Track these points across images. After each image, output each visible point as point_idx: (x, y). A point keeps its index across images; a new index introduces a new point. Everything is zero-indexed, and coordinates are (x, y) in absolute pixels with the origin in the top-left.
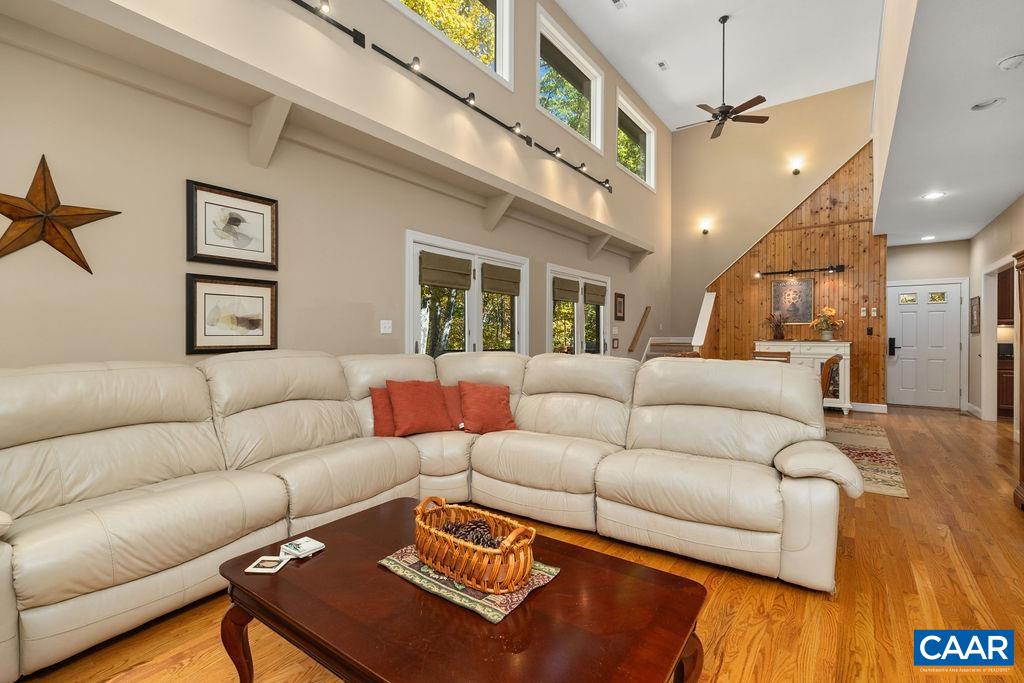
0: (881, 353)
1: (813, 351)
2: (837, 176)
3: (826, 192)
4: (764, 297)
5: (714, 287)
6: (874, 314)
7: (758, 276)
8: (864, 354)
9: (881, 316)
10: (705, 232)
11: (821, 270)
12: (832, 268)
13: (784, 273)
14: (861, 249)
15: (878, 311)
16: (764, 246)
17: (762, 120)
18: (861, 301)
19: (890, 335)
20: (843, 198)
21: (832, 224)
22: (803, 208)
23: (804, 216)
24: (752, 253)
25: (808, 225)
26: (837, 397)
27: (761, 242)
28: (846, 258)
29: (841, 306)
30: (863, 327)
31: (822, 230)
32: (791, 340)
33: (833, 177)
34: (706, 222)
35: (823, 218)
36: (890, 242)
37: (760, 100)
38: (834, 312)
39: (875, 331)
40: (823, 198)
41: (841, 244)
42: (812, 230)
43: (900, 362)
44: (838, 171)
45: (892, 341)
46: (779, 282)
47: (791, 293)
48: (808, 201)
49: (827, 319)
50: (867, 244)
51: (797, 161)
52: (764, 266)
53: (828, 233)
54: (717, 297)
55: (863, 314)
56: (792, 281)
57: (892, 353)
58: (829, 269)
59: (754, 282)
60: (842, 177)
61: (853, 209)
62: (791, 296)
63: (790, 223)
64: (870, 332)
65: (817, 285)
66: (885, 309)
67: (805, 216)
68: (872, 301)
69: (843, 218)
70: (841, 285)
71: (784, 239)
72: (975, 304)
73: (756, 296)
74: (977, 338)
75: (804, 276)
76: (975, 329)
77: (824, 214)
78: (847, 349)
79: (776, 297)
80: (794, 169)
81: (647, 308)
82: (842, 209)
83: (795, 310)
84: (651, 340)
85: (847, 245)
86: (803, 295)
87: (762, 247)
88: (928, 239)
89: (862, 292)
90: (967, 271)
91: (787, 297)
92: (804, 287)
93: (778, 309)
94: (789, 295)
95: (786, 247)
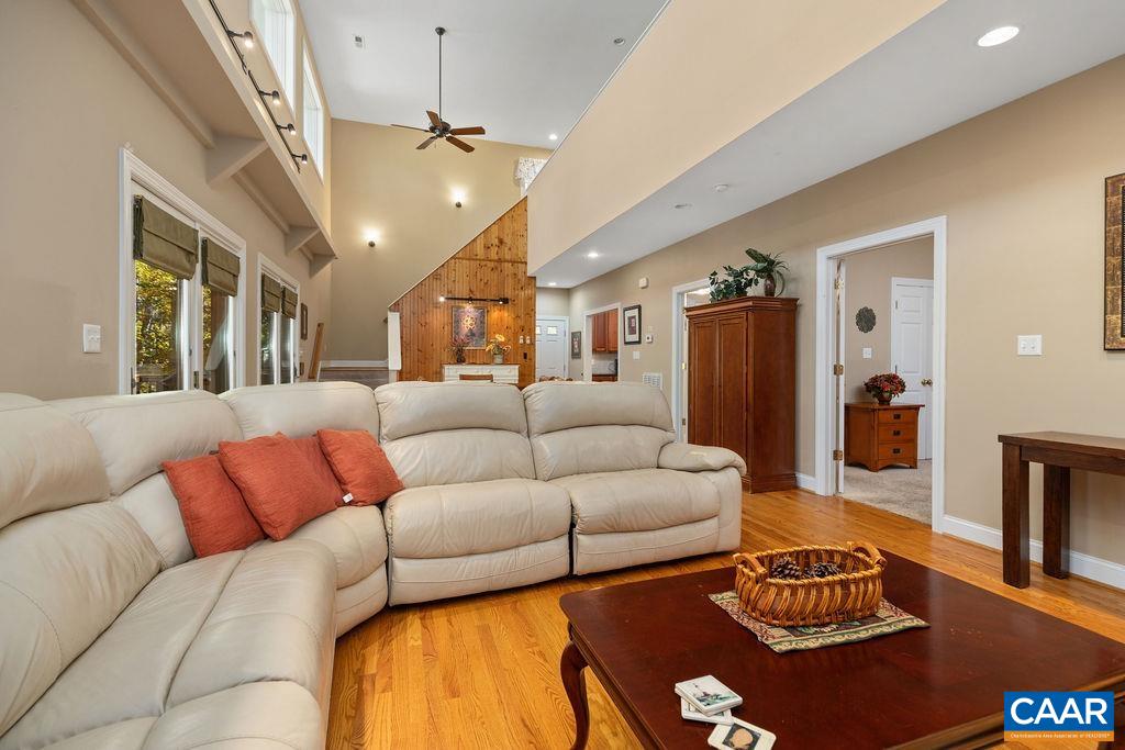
0: (532, 374)
2: (503, 220)
3: (495, 232)
4: (447, 321)
5: (396, 307)
6: (528, 342)
7: (442, 299)
9: (533, 344)
10: (372, 245)
11: (492, 300)
12: (500, 300)
13: (462, 299)
14: (520, 287)
15: (530, 340)
16: (446, 270)
17: (468, 149)
18: (520, 331)
20: (507, 240)
21: (500, 261)
22: (478, 241)
24: (436, 276)
25: (482, 258)
27: (443, 266)
28: (510, 292)
29: (507, 334)
30: (521, 353)
31: (492, 265)
33: (500, 219)
34: (372, 234)
35: (493, 254)
36: (538, 284)
37: (480, 131)
38: (503, 339)
39: (528, 356)
40: (493, 236)
41: (506, 279)
42: (485, 263)
46: (459, 307)
47: (469, 319)
48: (483, 236)
49: (498, 346)
50: (523, 282)
51: (458, 194)
52: (446, 290)
53: (496, 268)
54: (401, 318)
55: (521, 341)
56: (469, 308)
58: (497, 301)
59: (436, 305)
60: (507, 221)
61: (514, 251)
62: (469, 322)
63: (467, 254)
64: (525, 356)
65: (489, 314)
66: (535, 337)
67: (479, 250)
68: (526, 330)
69: (508, 257)
70: (506, 315)
71: (463, 267)
72: (576, 337)
73: (438, 319)
74: (577, 361)
75: (478, 304)
76: (576, 355)
77: (494, 250)
78: (517, 372)
79: (456, 322)
80: (456, 201)
81: (319, 325)
82: (506, 249)
83: (473, 335)
84: (321, 365)
85: (510, 281)
86: (478, 322)
87: (443, 272)
88: (552, 284)
89: (521, 322)
90: (568, 311)
91: (465, 323)
92: (479, 314)
93: (457, 334)
94: (467, 321)
95: (465, 276)
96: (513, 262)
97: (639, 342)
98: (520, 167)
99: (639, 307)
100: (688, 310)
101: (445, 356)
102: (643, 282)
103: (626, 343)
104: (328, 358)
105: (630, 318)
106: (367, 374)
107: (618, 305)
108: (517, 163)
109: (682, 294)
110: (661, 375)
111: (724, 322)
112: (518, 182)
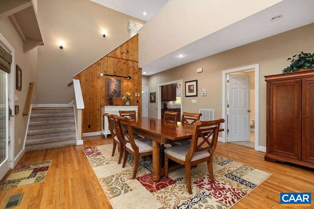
3: (125, 47)
4: (103, 85)
5: (78, 77)
6: (139, 96)
9: (141, 97)
10: (61, 48)
11: (125, 77)
13: (111, 75)
14: (135, 72)
18: (135, 91)
20: (130, 51)
21: (127, 60)
22: (118, 50)
23: (118, 53)
24: (98, 63)
25: (119, 58)
27: (101, 59)
28: (131, 74)
30: (136, 100)
31: (124, 61)
35: (124, 57)
38: (130, 94)
39: (139, 102)
40: (124, 49)
42: (121, 60)
46: (109, 79)
47: (114, 85)
48: (119, 48)
49: (128, 97)
50: (137, 70)
53: (126, 63)
55: (136, 95)
56: (114, 80)
60: (130, 43)
61: (133, 56)
62: (114, 86)
65: (123, 83)
68: (138, 91)
69: (131, 58)
70: (130, 83)
71: (111, 61)
72: (153, 94)
73: (100, 84)
75: (118, 78)
76: (153, 101)
77: (124, 55)
78: (137, 108)
79: (108, 86)
80: (103, 34)
81: (30, 84)
82: (130, 55)
83: (116, 92)
84: (31, 106)
85: (131, 69)
86: (118, 86)
87: (102, 62)
89: (136, 87)
90: (148, 85)
91: (112, 86)
92: (118, 83)
93: (108, 91)
94: (113, 86)
95: (112, 65)
96: (133, 61)
97: (196, 96)
98: (130, 24)
99: (197, 81)
100: (266, 77)
101: (103, 102)
102: (200, 70)
103: (187, 96)
104: (36, 102)
105: (189, 86)
106: (61, 111)
108: (129, 23)
109: (226, 74)
110: (213, 110)
111: (278, 85)
112: (129, 31)
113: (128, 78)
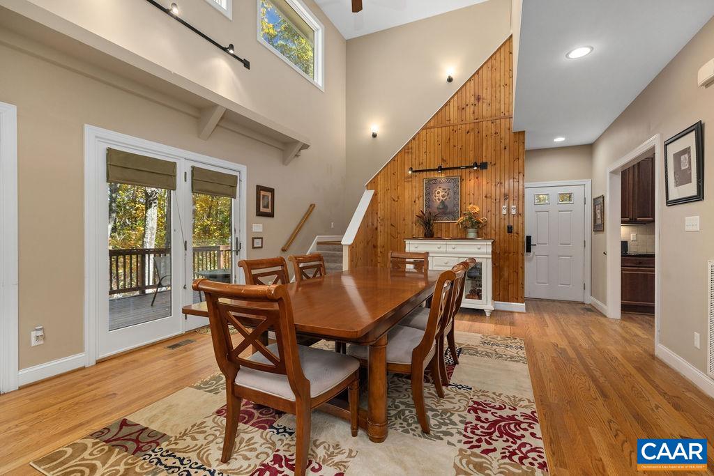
0: (520, 251)
1: (459, 249)
2: (481, 72)
3: (471, 88)
4: (417, 195)
5: (373, 185)
6: (514, 212)
8: (505, 253)
9: (520, 214)
10: (374, 136)
11: (467, 167)
12: (475, 164)
14: (503, 146)
15: (518, 209)
16: (417, 142)
18: (502, 199)
19: (527, 234)
20: (486, 94)
21: (477, 121)
22: (451, 104)
23: (451, 113)
24: (407, 150)
25: (456, 122)
26: (480, 298)
27: (414, 139)
28: (489, 156)
29: (485, 204)
30: (504, 224)
31: (468, 127)
32: (440, 238)
33: (477, 72)
34: (375, 125)
35: (469, 115)
38: (477, 209)
39: (515, 229)
40: (469, 94)
41: (485, 140)
42: (459, 127)
43: (535, 257)
44: (482, 67)
45: (529, 238)
47: (440, 190)
48: (456, 98)
49: (472, 216)
50: (507, 141)
52: (417, 162)
53: (473, 130)
54: (375, 195)
55: (504, 212)
56: (441, 178)
57: (529, 250)
58: (473, 167)
60: (486, 73)
61: (495, 105)
62: (441, 194)
63: (439, 120)
64: (510, 229)
65: (464, 182)
66: (523, 205)
67: (453, 112)
68: (512, 199)
69: (487, 115)
70: (484, 182)
71: (435, 136)
72: (598, 203)
73: (410, 193)
74: (600, 235)
75: (451, 173)
76: (598, 227)
77: (470, 110)
78: (490, 250)
79: (428, 194)
80: (447, 76)
82: (485, 106)
83: (445, 207)
85: (489, 142)
86: (451, 192)
87: (410, 146)
88: (559, 140)
90: (590, 174)
91: (437, 195)
92: (452, 185)
93: (429, 207)
94: (439, 193)
95: (436, 144)
96: (494, 119)
101: (416, 230)
103: (670, 203)
107: (656, 141)
113: (475, 168)
